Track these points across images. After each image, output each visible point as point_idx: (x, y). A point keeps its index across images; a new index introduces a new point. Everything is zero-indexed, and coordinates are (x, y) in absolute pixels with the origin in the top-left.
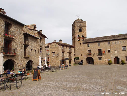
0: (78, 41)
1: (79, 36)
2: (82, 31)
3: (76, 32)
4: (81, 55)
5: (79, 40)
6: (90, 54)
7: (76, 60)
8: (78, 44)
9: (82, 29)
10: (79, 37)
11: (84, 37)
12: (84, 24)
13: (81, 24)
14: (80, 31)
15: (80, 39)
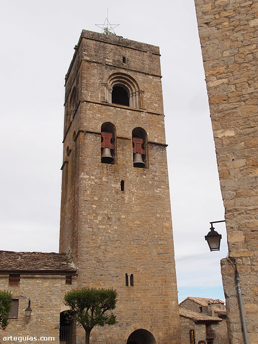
0: (105, 160)
1: (108, 128)
3: (87, 95)
4: (130, 280)
5: (107, 153)
7: (80, 331)
8: (101, 184)
9: (133, 90)
10: (113, 141)
11: (151, 136)
12: (147, 62)
13: (127, 53)
14: (121, 96)
15: (119, 151)
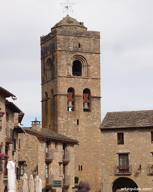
2: (84, 71)
4: (80, 168)
6: (124, 169)
12: (92, 44)
13: (81, 41)
